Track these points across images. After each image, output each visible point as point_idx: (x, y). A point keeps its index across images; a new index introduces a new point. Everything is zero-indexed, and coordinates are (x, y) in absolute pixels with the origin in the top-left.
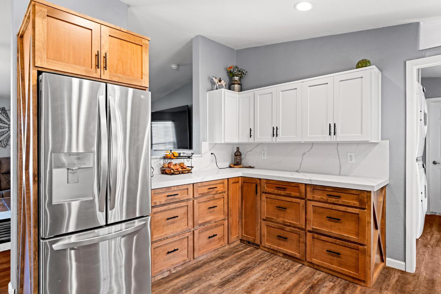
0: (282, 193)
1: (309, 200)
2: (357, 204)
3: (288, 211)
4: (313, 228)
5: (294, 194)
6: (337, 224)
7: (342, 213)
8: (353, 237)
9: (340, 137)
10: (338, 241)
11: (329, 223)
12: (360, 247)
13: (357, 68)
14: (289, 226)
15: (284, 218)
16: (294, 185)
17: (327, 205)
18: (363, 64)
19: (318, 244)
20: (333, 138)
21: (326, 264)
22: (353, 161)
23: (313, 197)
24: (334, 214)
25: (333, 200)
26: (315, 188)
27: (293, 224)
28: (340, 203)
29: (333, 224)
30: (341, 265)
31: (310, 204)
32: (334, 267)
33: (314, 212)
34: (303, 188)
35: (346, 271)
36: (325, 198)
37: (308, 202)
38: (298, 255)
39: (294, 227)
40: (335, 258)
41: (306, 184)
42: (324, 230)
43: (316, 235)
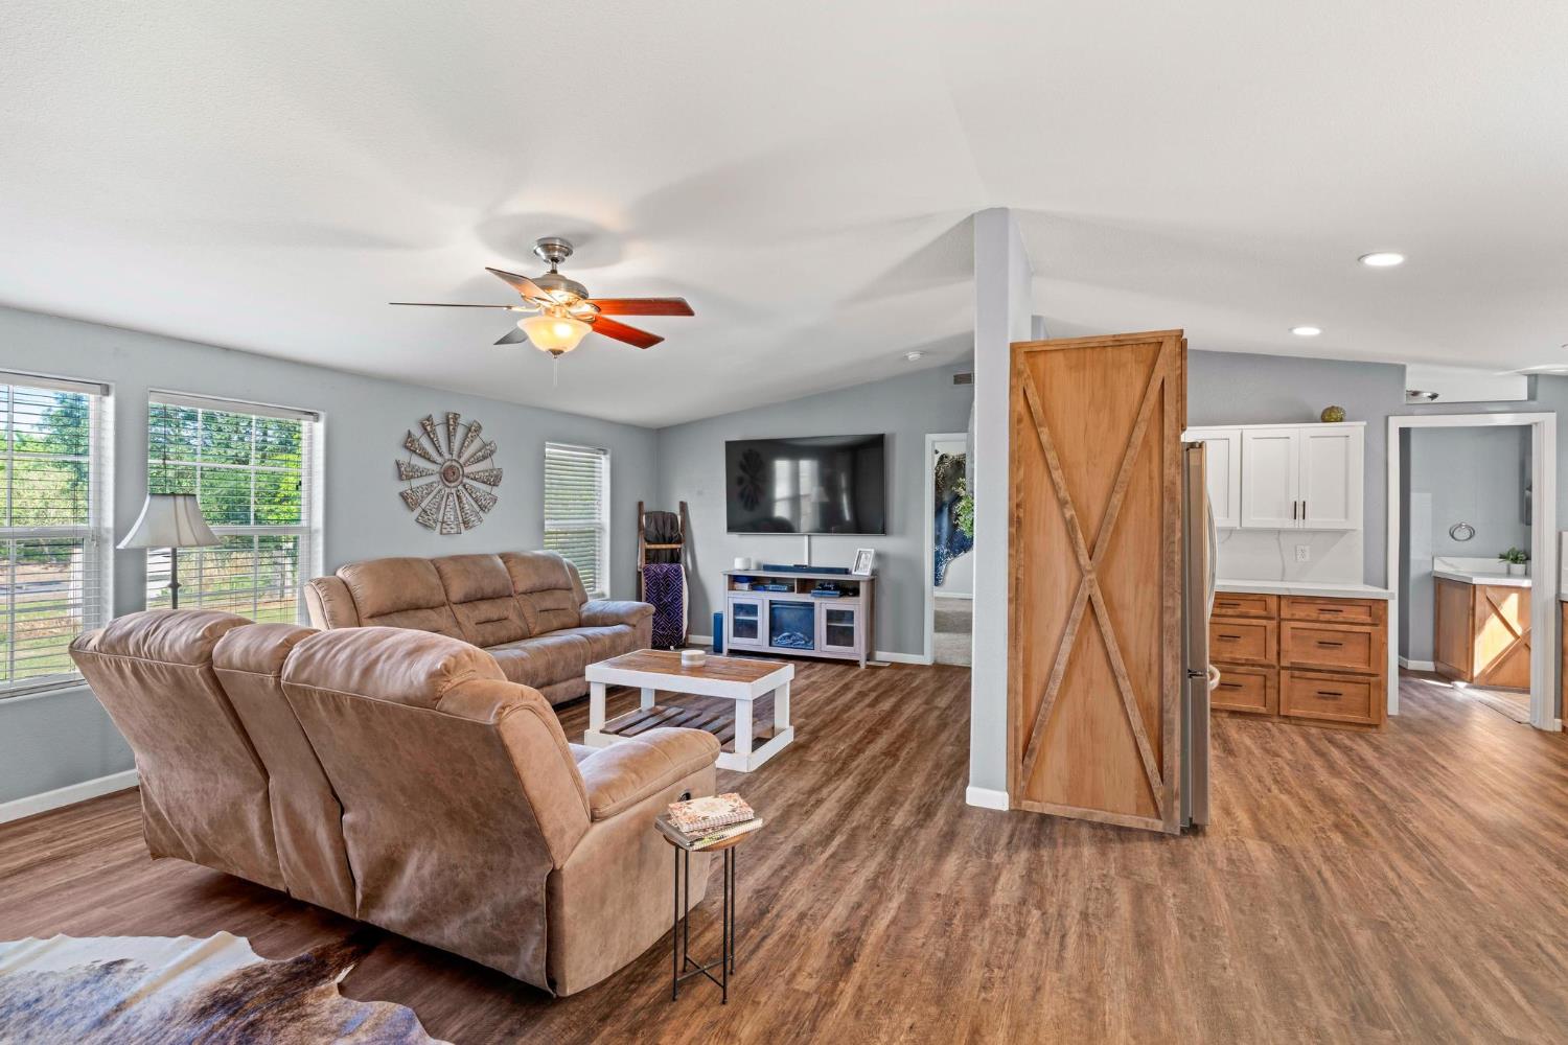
0: (1230, 612)
1: (1285, 620)
2: (1369, 620)
3: (1241, 641)
4: (1292, 663)
5: (1253, 612)
6: (1335, 651)
7: (1341, 635)
8: (1362, 667)
9: (1313, 521)
10: (1336, 676)
11: (1321, 652)
12: (1373, 679)
13: (1324, 420)
14: (1242, 665)
15: (1231, 652)
16: (1255, 598)
17: (1317, 626)
18: (1330, 415)
19: (1300, 685)
20: (1299, 524)
21: (1316, 714)
22: (1308, 558)
23: (1293, 615)
24: (1327, 637)
25: (1328, 616)
26: (1295, 600)
27: (1253, 660)
28: (1341, 619)
29: (1327, 652)
30: (1340, 710)
31: (1287, 627)
32: (1330, 715)
33: (1293, 637)
34: (1273, 604)
35: (1351, 717)
36: (1314, 615)
37: (1283, 624)
38: (1262, 710)
39: (1253, 665)
40: (1330, 702)
41: (1279, 597)
42: (1312, 662)
43: (1297, 673)
